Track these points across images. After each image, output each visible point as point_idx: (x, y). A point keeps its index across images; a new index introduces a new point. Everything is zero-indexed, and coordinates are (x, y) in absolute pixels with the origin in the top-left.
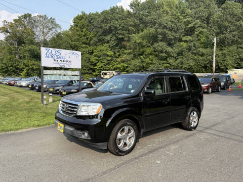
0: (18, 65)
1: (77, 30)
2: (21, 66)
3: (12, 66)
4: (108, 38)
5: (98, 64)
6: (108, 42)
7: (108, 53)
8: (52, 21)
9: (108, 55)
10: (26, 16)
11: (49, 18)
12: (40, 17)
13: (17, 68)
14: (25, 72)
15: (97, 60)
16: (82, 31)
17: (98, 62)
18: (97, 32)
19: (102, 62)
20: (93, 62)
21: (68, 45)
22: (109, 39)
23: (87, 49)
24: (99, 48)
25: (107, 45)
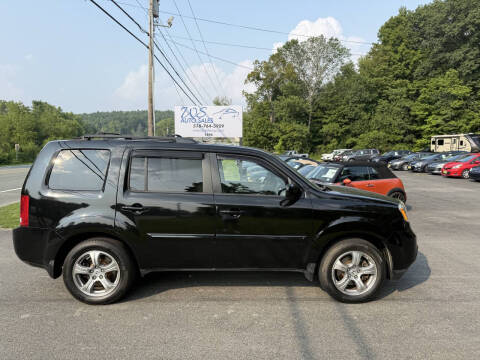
0: (271, 132)
1: (385, 52)
2: (276, 134)
3: (262, 134)
4: (457, 55)
5: (430, 118)
6: (457, 65)
7: (454, 92)
8: (334, 44)
9: (455, 97)
10: (288, 46)
11: (327, 41)
12: (313, 40)
13: (271, 138)
14: (280, 143)
15: (426, 110)
16: (396, 52)
17: (430, 114)
18: (432, 46)
19: (439, 114)
20: (416, 116)
21: (362, 86)
22: (458, 58)
23: (404, 89)
24: (433, 82)
25: (452, 72)
